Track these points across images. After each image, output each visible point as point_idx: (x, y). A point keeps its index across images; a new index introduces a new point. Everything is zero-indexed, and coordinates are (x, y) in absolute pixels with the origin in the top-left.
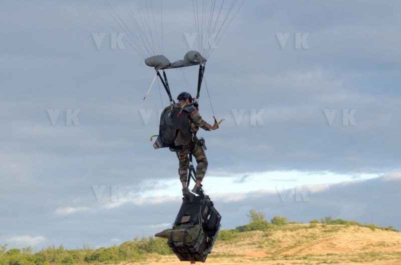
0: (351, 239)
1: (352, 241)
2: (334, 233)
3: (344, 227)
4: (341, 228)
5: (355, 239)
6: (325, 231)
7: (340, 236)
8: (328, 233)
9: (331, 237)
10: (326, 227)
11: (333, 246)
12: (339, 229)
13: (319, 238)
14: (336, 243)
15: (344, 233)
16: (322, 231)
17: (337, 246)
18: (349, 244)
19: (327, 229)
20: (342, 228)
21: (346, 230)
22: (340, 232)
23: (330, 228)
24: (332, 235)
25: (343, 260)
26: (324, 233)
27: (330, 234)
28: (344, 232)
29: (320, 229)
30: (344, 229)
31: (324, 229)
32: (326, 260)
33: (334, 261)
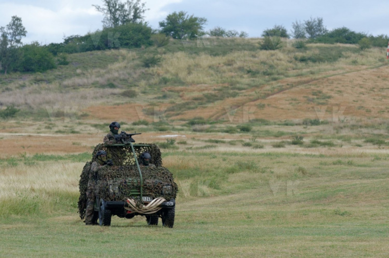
0: (370, 84)
1: (372, 89)
2: (325, 66)
3: (355, 51)
4: (343, 53)
5: (381, 83)
6: (303, 60)
7: (343, 74)
8: (310, 63)
9: (317, 77)
10: (306, 49)
11: (320, 99)
12: (340, 56)
13: (287, 76)
14: (332, 94)
15: (352, 67)
16: (296, 59)
17: (331, 101)
18: (363, 97)
19: (308, 54)
20: (349, 53)
21: (360, 59)
22: (341, 63)
23: (317, 52)
24: (319, 71)
26: (300, 65)
27: (315, 67)
28: (355, 62)
29: (289, 52)
30: (354, 56)
31: (300, 54)
32: (301, 138)
33: (322, 141)
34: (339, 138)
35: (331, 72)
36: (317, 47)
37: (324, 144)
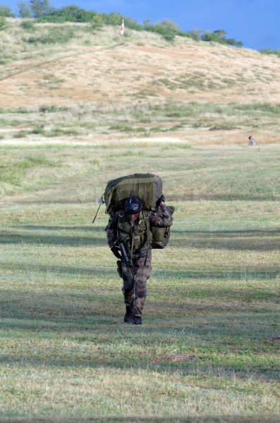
0: (105, 66)
1: (108, 71)
2: (57, 47)
3: (87, 30)
4: (75, 33)
5: (117, 65)
6: (31, 41)
7: (75, 56)
8: (40, 45)
9: (50, 59)
10: (34, 29)
11: (52, 84)
12: (71, 35)
13: (15, 59)
14: (65, 77)
15: (86, 48)
16: (24, 40)
17: (65, 85)
18: (98, 80)
19: (37, 35)
20: (80, 33)
21: (92, 39)
22: (74, 45)
23: (46, 32)
24: (51, 52)
25: (90, 126)
26: (29, 46)
27: (47, 48)
28: (87, 43)
29: (16, 33)
30: (86, 36)
31: (28, 36)
32: (42, 126)
33: (65, 129)
34: (82, 126)
35: (63, 54)
36: (46, 27)
37: (68, 133)
